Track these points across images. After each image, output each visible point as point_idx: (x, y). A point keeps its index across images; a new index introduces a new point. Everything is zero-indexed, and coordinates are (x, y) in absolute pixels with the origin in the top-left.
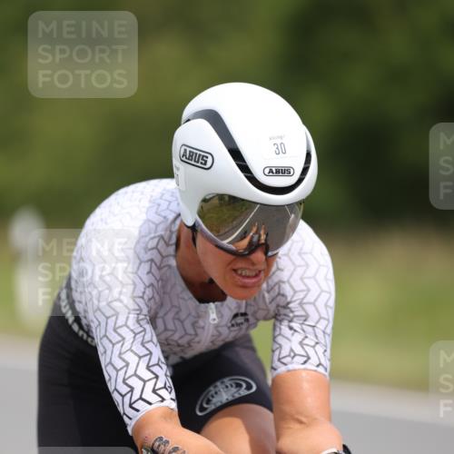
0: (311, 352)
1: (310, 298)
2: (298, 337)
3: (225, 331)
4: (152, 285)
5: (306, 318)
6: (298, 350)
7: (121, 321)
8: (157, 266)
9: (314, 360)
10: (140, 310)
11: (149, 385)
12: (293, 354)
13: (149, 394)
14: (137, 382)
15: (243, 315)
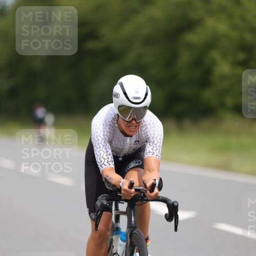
0: (155, 152)
1: (155, 136)
2: (151, 147)
4: (110, 132)
5: (154, 142)
6: (151, 151)
7: (100, 142)
8: (112, 126)
9: (156, 154)
10: (105, 139)
11: (106, 160)
12: (150, 152)
13: (106, 163)
14: (103, 160)
15: (138, 141)
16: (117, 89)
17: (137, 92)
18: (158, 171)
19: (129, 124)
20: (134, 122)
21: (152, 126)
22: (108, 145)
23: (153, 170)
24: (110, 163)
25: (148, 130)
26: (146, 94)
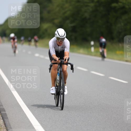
2: (66, 49)
15: (63, 47)
18: (69, 56)
20: (61, 42)
22: (54, 48)
26: (65, 34)
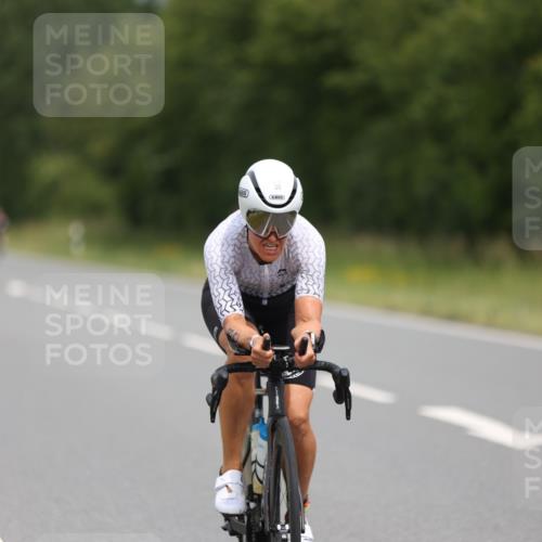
0: (311, 288)
1: (310, 261)
2: (305, 281)
3: (276, 279)
4: (234, 257)
5: (308, 271)
6: (304, 287)
8: (238, 248)
9: (312, 292)
10: (226, 268)
11: (229, 304)
12: (303, 289)
13: (228, 308)
14: (223, 303)
15: (284, 270)
16: (245, 183)
17: (278, 187)
19: (265, 242)
20: (273, 238)
21: (306, 243)
23: (309, 319)
24: (236, 307)
25: (299, 251)
